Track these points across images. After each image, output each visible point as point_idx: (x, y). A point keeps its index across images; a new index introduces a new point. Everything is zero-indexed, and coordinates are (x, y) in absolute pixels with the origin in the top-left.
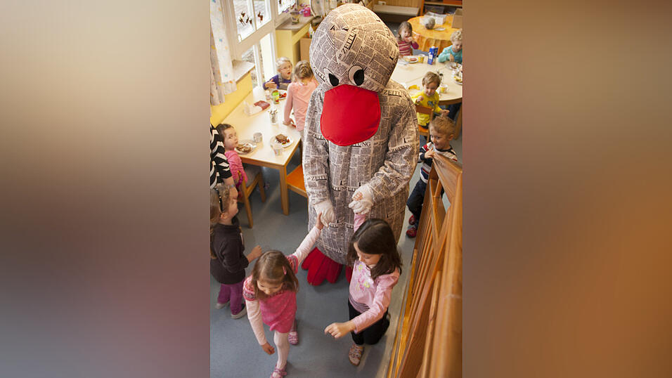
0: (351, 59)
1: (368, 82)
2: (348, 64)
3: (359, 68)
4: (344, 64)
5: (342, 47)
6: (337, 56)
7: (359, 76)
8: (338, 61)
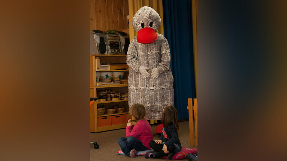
0: (150, 18)
1: (154, 26)
2: (149, 19)
3: (151, 21)
4: (147, 19)
5: (148, 14)
6: (146, 16)
7: (151, 24)
8: (146, 18)
